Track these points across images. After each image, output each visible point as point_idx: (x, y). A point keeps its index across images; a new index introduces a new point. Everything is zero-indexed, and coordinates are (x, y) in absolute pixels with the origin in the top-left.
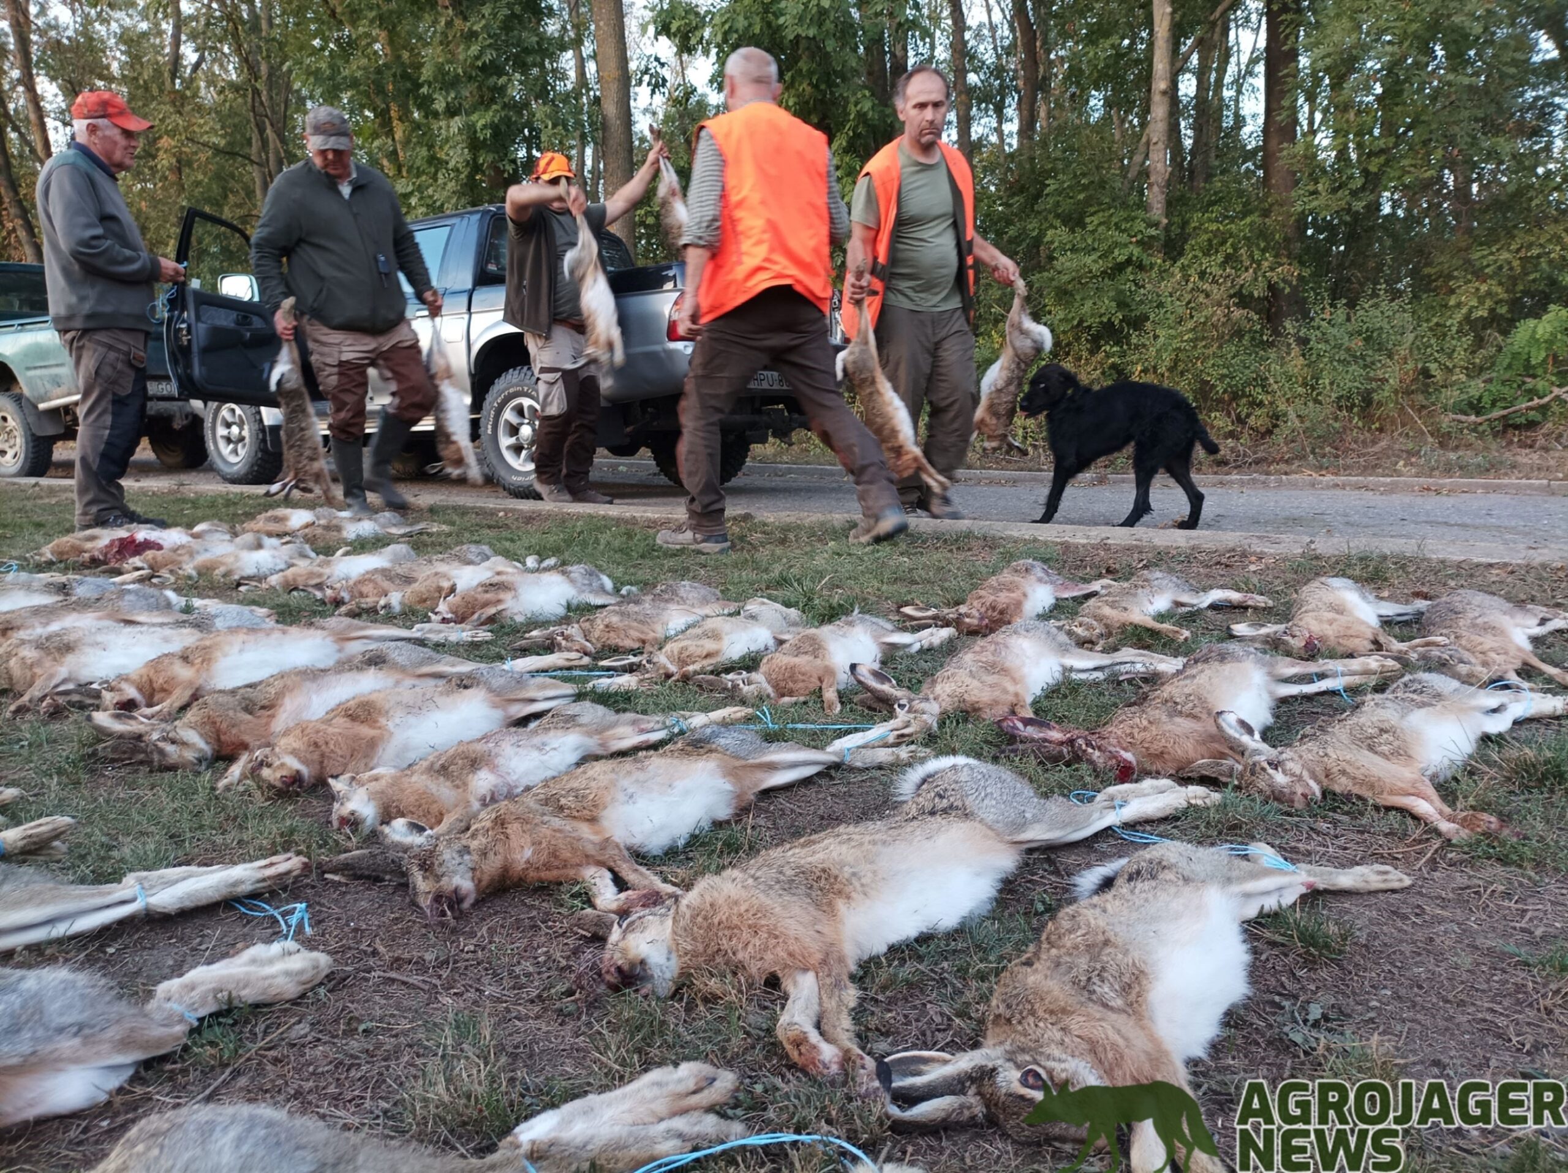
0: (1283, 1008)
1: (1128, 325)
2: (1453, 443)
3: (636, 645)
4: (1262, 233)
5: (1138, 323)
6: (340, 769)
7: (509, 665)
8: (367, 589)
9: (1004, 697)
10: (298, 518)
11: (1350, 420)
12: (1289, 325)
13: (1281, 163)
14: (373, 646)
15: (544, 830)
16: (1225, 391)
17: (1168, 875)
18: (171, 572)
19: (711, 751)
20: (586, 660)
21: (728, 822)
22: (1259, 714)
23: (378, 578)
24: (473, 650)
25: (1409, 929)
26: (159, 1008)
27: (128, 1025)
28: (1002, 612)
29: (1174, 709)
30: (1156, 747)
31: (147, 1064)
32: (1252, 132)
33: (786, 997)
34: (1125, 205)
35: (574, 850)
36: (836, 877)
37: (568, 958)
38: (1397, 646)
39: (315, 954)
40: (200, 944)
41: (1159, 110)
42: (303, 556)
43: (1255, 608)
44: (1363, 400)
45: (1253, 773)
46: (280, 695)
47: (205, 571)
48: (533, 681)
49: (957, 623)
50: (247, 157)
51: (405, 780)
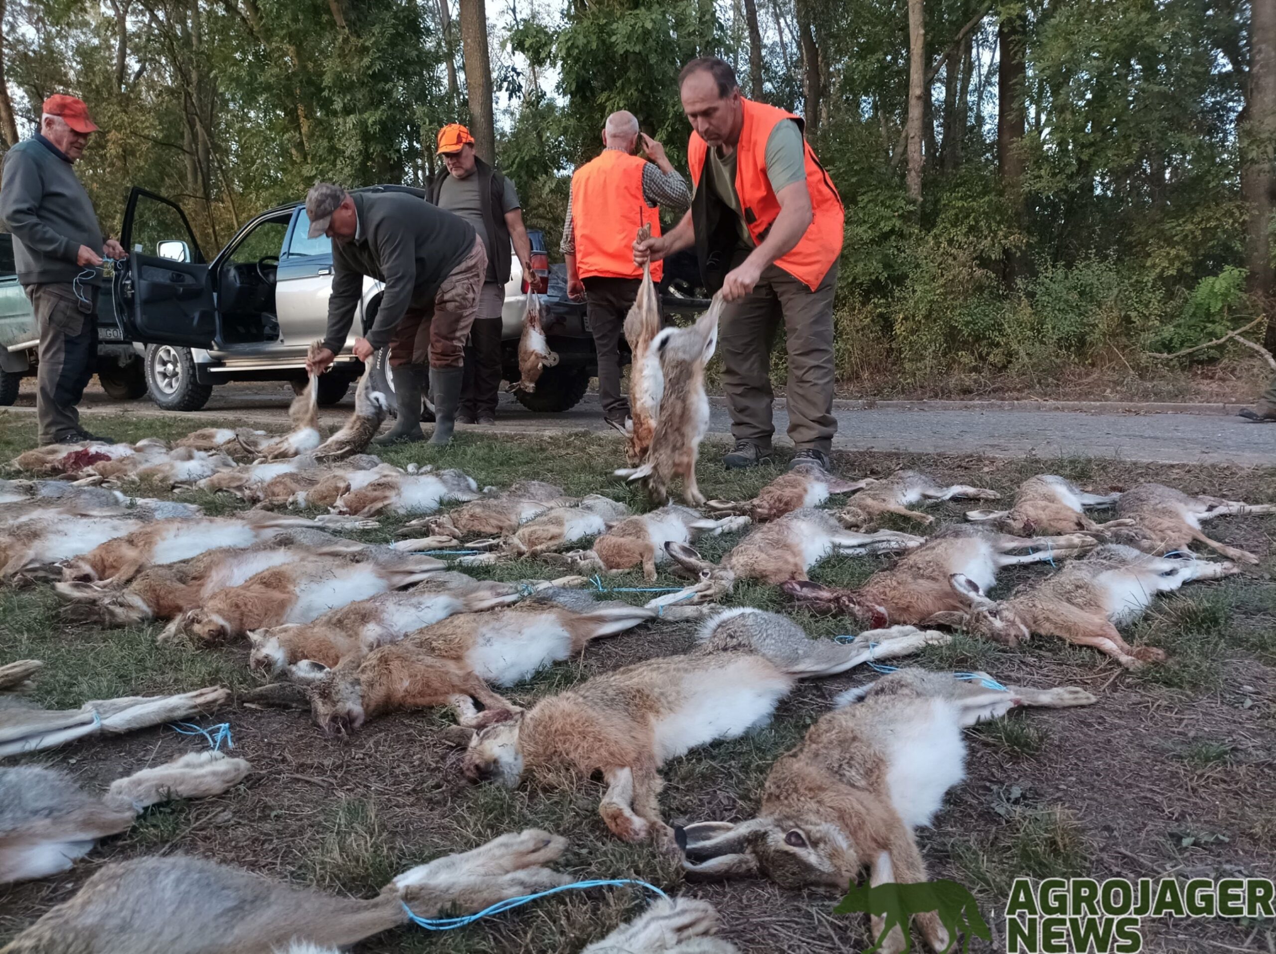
0: (991, 790)
1: (893, 283)
2: (1149, 375)
3: (495, 531)
4: (999, 209)
5: (900, 280)
6: (256, 625)
7: (393, 546)
8: (276, 490)
9: (785, 567)
10: (223, 436)
11: (1069, 357)
12: (1019, 282)
13: (1011, 153)
14: (283, 531)
15: (419, 666)
16: (970, 335)
17: (906, 691)
18: (118, 478)
19: (552, 607)
20: (455, 542)
21: (566, 662)
22: (984, 576)
23: (288, 481)
24: (364, 535)
25: (1093, 734)
26: (113, 799)
27: (88, 810)
28: (787, 504)
29: (918, 573)
30: (903, 603)
31: (104, 842)
32: (989, 127)
33: (607, 786)
34: (889, 186)
35: (443, 681)
36: (648, 696)
37: (437, 762)
38: (1096, 526)
39: (236, 760)
40: (144, 756)
41: (915, 111)
42: (226, 465)
43: (987, 500)
44: (1079, 341)
45: (977, 620)
46: (208, 568)
47: (145, 477)
48: (411, 557)
49: (751, 512)
50: (181, 148)
51: (309, 631)
